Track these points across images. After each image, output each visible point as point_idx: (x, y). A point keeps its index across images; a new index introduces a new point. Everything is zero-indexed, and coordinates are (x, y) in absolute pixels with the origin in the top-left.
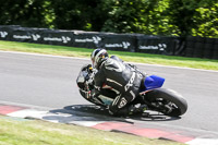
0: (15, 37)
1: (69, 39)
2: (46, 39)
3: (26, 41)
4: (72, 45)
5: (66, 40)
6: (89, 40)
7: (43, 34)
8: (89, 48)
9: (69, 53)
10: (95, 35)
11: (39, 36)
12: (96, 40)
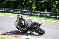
0: (23, 13)
1: (40, 14)
2: (32, 14)
3: (26, 14)
4: (40, 16)
5: (39, 14)
6: (46, 15)
7: (32, 13)
8: (46, 17)
9: (40, 19)
10: (48, 13)
11: (30, 13)
12: (48, 15)
